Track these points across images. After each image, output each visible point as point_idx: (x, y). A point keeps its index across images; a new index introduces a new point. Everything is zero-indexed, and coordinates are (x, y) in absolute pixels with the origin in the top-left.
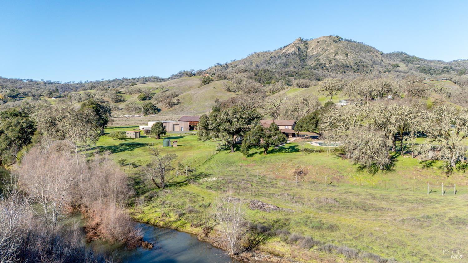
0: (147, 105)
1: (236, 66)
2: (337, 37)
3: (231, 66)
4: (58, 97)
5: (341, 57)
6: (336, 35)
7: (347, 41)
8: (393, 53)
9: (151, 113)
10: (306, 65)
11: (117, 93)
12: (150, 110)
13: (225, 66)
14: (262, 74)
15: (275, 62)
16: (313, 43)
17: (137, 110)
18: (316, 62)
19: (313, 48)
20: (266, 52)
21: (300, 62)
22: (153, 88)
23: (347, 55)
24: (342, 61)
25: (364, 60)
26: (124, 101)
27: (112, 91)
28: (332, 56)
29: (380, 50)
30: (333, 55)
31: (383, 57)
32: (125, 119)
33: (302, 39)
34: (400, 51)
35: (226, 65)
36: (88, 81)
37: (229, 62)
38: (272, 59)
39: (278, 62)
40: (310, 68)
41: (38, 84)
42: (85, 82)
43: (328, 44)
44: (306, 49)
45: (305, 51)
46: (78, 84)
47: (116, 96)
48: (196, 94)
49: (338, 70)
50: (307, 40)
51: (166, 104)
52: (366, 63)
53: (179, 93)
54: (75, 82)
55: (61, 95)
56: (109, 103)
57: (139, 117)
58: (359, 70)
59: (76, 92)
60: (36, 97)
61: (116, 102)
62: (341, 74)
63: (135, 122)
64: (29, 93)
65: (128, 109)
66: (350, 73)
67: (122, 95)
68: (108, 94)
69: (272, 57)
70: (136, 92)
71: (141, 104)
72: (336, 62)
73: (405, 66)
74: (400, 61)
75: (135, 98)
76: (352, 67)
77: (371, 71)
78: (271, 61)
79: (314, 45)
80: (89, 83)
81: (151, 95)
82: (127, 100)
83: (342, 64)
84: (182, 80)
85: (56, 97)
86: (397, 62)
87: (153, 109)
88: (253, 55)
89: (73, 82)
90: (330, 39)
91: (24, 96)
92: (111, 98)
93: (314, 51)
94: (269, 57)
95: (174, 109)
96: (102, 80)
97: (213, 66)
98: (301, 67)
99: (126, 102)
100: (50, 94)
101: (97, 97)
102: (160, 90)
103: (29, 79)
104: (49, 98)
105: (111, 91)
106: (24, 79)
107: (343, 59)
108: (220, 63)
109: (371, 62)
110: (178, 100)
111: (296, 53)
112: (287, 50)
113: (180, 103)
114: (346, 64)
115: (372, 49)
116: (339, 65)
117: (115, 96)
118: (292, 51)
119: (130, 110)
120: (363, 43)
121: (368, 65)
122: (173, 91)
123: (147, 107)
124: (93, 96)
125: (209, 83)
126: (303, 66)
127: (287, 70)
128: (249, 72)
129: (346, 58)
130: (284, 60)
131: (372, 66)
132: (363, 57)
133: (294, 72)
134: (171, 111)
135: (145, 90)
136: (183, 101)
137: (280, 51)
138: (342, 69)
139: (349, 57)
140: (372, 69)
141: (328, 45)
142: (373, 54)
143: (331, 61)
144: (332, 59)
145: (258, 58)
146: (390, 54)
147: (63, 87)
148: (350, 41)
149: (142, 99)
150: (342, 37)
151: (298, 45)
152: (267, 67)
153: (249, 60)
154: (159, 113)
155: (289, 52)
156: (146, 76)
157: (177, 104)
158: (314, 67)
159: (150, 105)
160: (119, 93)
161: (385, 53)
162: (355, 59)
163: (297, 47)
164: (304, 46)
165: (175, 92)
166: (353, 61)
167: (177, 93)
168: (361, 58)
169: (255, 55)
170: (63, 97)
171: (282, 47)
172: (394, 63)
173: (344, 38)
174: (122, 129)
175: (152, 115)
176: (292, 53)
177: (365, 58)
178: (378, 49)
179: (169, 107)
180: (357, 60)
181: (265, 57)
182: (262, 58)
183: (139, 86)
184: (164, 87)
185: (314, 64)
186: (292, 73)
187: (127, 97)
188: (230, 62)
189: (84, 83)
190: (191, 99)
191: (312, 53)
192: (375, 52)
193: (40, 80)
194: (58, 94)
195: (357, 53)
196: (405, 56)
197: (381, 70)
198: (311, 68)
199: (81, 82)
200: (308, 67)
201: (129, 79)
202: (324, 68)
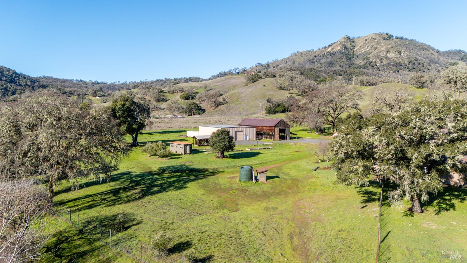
0: (191, 104)
1: (278, 66)
2: (387, 34)
3: (272, 65)
4: (102, 96)
5: (394, 55)
6: (385, 33)
7: (398, 38)
8: (449, 51)
9: (195, 113)
10: (353, 64)
11: (159, 92)
12: (194, 110)
13: (266, 66)
14: (308, 73)
15: (319, 61)
16: (360, 41)
17: (181, 110)
18: (365, 61)
19: (360, 47)
20: (310, 51)
21: (347, 61)
22: (196, 87)
23: (400, 53)
24: (395, 59)
25: (420, 58)
26: (166, 100)
27: (155, 90)
28: (383, 54)
29: (436, 48)
30: (385, 53)
31: (440, 54)
32: (167, 120)
33: (349, 37)
34: (458, 49)
35: (267, 64)
36: (132, 81)
37: (270, 61)
38: (316, 59)
39: (323, 61)
40: (358, 67)
41: (86, 84)
42: (130, 82)
43: (377, 41)
44: (353, 47)
45: (351, 50)
46: (122, 84)
47: (159, 95)
48: (244, 92)
49: (390, 69)
50: (354, 38)
51: (211, 104)
52: (422, 61)
53: (223, 92)
54: (121, 83)
55: (105, 95)
56: (151, 102)
57: (182, 118)
58: (414, 69)
59: (119, 91)
60: (81, 96)
61: (158, 102)
62: (394, 73)
63: (179, 124)
64: (75, 92)
65: (170, 108)
66: (404, 72)
67: (164, 94)
68: (150, 93)
69: (315, 56)
70: (179, 91)
71: (184, 104)
72: (388, 60)
73: (465, 65)
74: (459, 60)
75: (177, 97)
76: (406, 66)
77: (428, 70)
78: (315, 60)
79: (361, 43)
80: (133, 83)
81: (194, 94)
82: (169, 100)
83: (395, 63)
84: (226, 79)
85: (100, 97)
86: (456, 61)
87: (197, 109)
88: (296, 55)
89: (119, 82)
90: (380, 37)
91: (70, 95)
92: (153, 97)
93: (362, 49)
94: (313, 56)
95: (220, 110)
96: (145, 81)
97: (254, 66)
98: (348, 66)
99: (168, 101)
100: (95, 94)
101: (139, 96)
102: (203, 89)
103: (79, 79)
104: (93, 97)
105: (153, 89)
106: (74, 80)
107: (395, 58)
108: (261, 63)
109: (427, 60)
110: (224, 99)
111: (342, 51)
112: (332, 49)
113: (226, 103)
114: (400, 63)
115: (426, 47)
116: (392, 64)
117: (157, 95)
118: (339, 50)
119: (173, 110)
120: (417, 40)
121: (425, 64)
122: (217, 90)
123: (190, 107)
124: (135, 94)
125: (257, 81)
126: (350, 65)
127: (333, 69)
128: (294, 71)
129: (399, 56)
130: (330, 59)
131: (429, 65)
132: (418, 55)
133: (342, 71)
134: (216, 111)
135: (188, 89)
136: (229, 101)
137: (324, 49)
138: (395, 68)
139: (402, 55)
140: (430, 68)
141: (378, 43)
142: (428, 52)
143: (382, 59)
144: (383, 58)
145: (301, 58)
146: (446, 52)
147: (109, 86)
148: (401, 38)
149: (185, 98)
150: (392, 34)
151: (344, 43)
152: (311, 66)
153: (292, 60)
154: (204, 114)
155: (334, 50)
156: (188, 77)
157: (223, 104)
158: (363, 66)
159: (194, 105)
160: (161, 92)
161: (441, 51)
162: (410, 57)
163: (343, 45)
164: (351, 44)
165: (219, 91)
166: (407, 60)
167: (221, 93)
168: (416, 56)
169: (298, 54)
170: (107, 96)
171: (327, 46)
172: (453, 62)
173: (394, 36)
174: (164, 135)
175: (196, 116)
176: (337, 52)
177: (421, 56)
178: (434, 47)
179: (215, 107)
180: (412, 58)
181: (309, 56)
182: (306, 57)
183: (181, 85)
184: (207, 86)
185: (363, 63)
186: (341, 71)
187: (169, 96)
188: (272, 62)
189: (128, 83)
190: (239, 98)
191: (360, 52)
192: (431, 50)
193: (88, 80)
194: (102, 93)
195: (411, 51)
196: (464, 54)
197: (440, 69)
198: (360, 67)
199: (126, 82)
200: (356, 66)
201: (172, 80)
202: (375, 67)
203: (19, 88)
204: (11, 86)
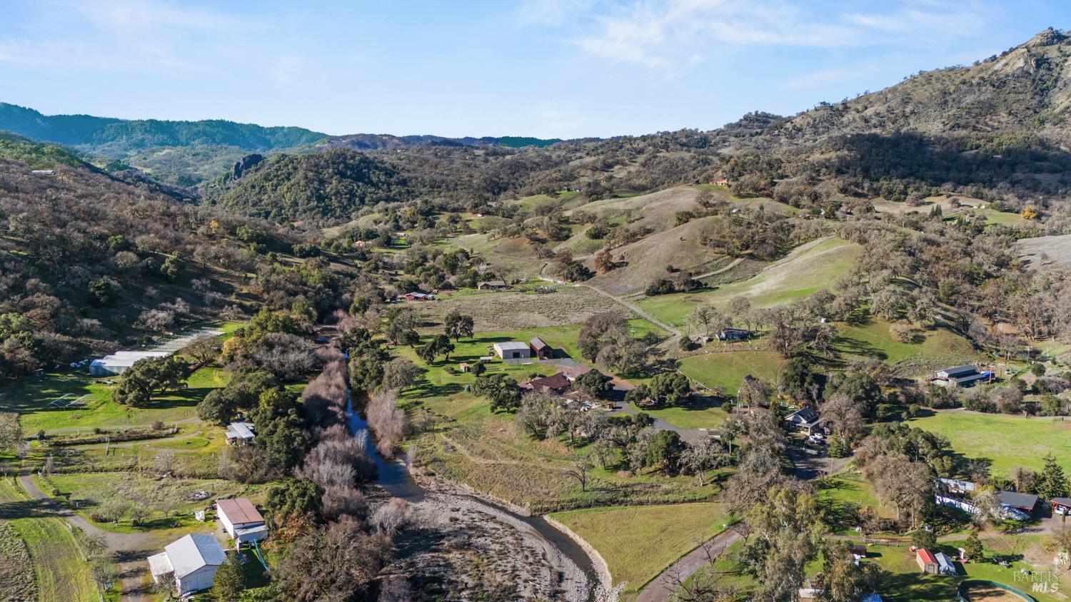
3: (854, 107)
4: (485, 214)
10: (1046, 105)
12: (575, 275)
13: (841, 108)
21: (1034, 98)
33: (1057, 31)
38: (963, 89)
39: (967, 101)
44: (1063, 59)
45: (1057, 65)
69: (962, 83)
81: (609, 229)
82: (572, 236)
84: (673, 194)
85: (482, 214)
87: (580, 274)
88: (915, 78)
94: (958, 81)
100: (475, 208)
102: (627, 217)
110: (622, 257)
111: (1026, 73)
112: (1006, 65)
117: (553, 230)
118: (1018, 69)
137: (987, 65)
145: (926, 87)
151: (1036, 50)
153: (902, 92)
154: (587, 281)
155: (1008, 70)
157: (618, 267)
163: (1034, 55)
164: (1059, 50)
170: (493, 213)
175: (578, 284)
176: (1013, 75)
179: (605, 270)
181: (947, 82)
182: (938, 87)
187: (574, 229)
194: (485, 208)
203: (369, 190)
204: (358, 187)
